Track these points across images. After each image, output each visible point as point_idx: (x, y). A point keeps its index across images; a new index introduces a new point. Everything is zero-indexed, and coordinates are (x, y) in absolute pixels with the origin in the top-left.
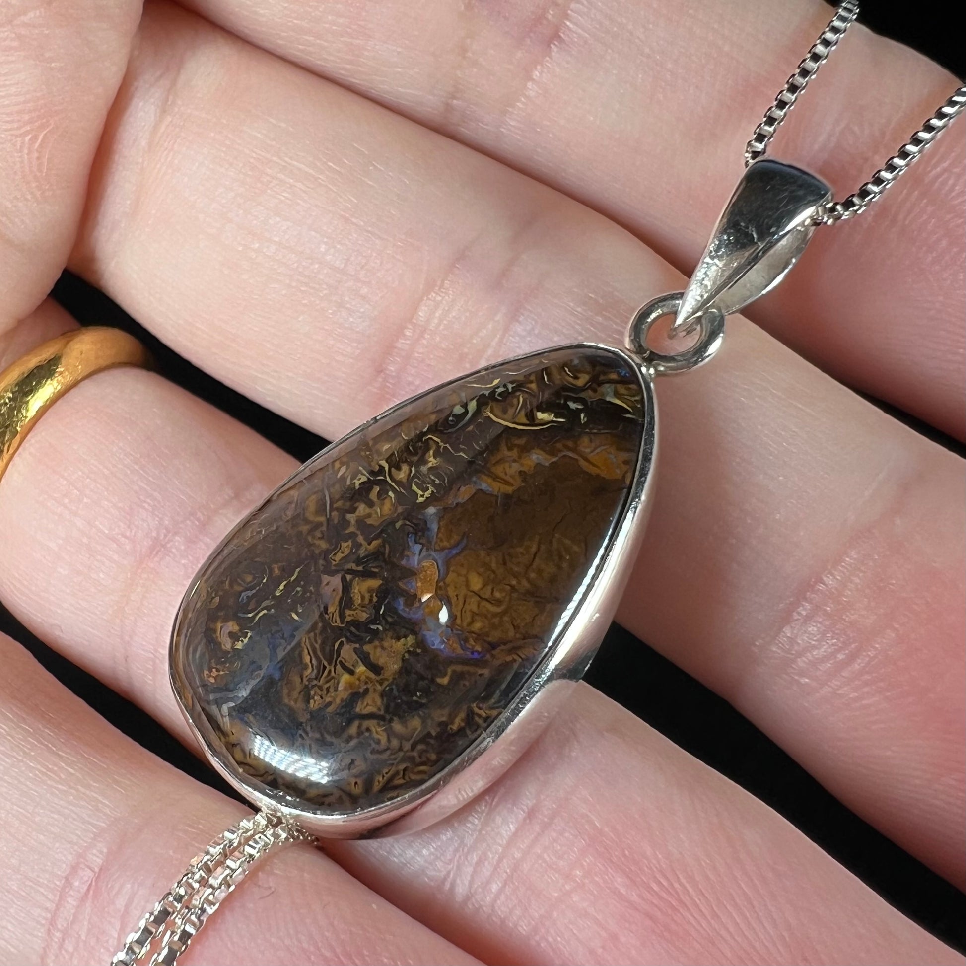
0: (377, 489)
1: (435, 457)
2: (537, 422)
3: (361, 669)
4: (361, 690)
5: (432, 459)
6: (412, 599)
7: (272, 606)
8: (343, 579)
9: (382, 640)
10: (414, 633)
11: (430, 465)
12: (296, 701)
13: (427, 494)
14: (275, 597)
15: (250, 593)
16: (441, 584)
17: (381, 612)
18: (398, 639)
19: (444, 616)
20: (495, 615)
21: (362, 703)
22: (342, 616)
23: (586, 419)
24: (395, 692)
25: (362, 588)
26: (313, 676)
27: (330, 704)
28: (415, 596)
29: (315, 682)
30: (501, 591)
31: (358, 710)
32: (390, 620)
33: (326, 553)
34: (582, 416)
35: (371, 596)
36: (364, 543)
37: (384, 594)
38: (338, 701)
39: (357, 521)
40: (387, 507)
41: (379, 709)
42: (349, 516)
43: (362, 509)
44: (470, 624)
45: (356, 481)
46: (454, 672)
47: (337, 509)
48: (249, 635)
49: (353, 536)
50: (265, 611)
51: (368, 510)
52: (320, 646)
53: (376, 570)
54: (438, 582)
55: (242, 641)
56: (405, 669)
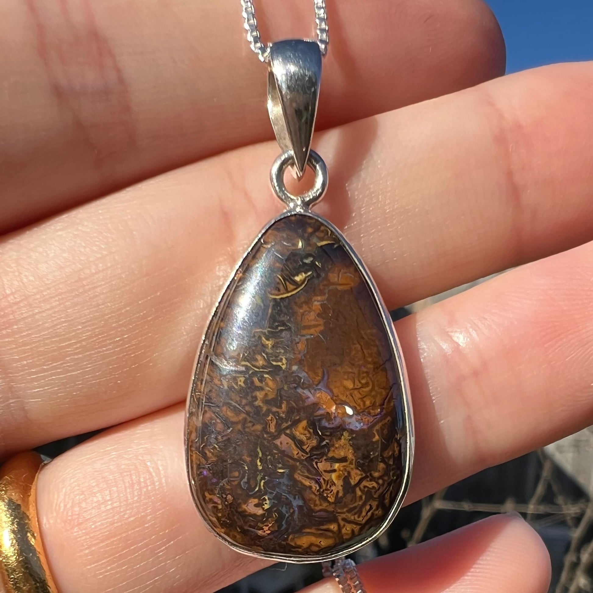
0: (256, 379)
1: (268, 340)
2: (299, 283)
3: (336, 466)
4: (346, 474)
5: (267, 342)
6: (328, 416)
7: (264, 476)
8: (287, 435)
9: (333, 445)
10: (345, 430)
11: (270, 346)
12: (321, 505)
13: (284, 361)
14: (261, 471)
15: (245, 480)
16: (334, 398)
17: (320, 433)
18: (340, 439)
19: (349, 411)
20: (371, 391)
21: (352, 479)
22: (304, 451)
23: (320, 264)
24: (362, 462)
25: (300, 432)
26: (318, 488)
27: (338, 492)
28: (328, 413)
29: (322, 490)
30: (363, 378)
31: (353, 483)
32: (328, 434)
33: (265, 430)
34: (317, 263)
35: (309, 431)
36: (278, 410)
37: (313, 425)
38: (341, 488)
39: (263, 402)
40: (270, 383)
41: (362, 475)
42: (256, 403)
43: (260, 395)
44: (364, 405)
45: (239, 383)
46: (377, 431)
47: (246, 405)
48: (266, 498)
49: (269, 411)
50: (263, 481)
51: (263, 393)
52: (308, 472)
53: (298, 417)
54: (332, 398)
55: (266, 504)
56: (356, 448)
